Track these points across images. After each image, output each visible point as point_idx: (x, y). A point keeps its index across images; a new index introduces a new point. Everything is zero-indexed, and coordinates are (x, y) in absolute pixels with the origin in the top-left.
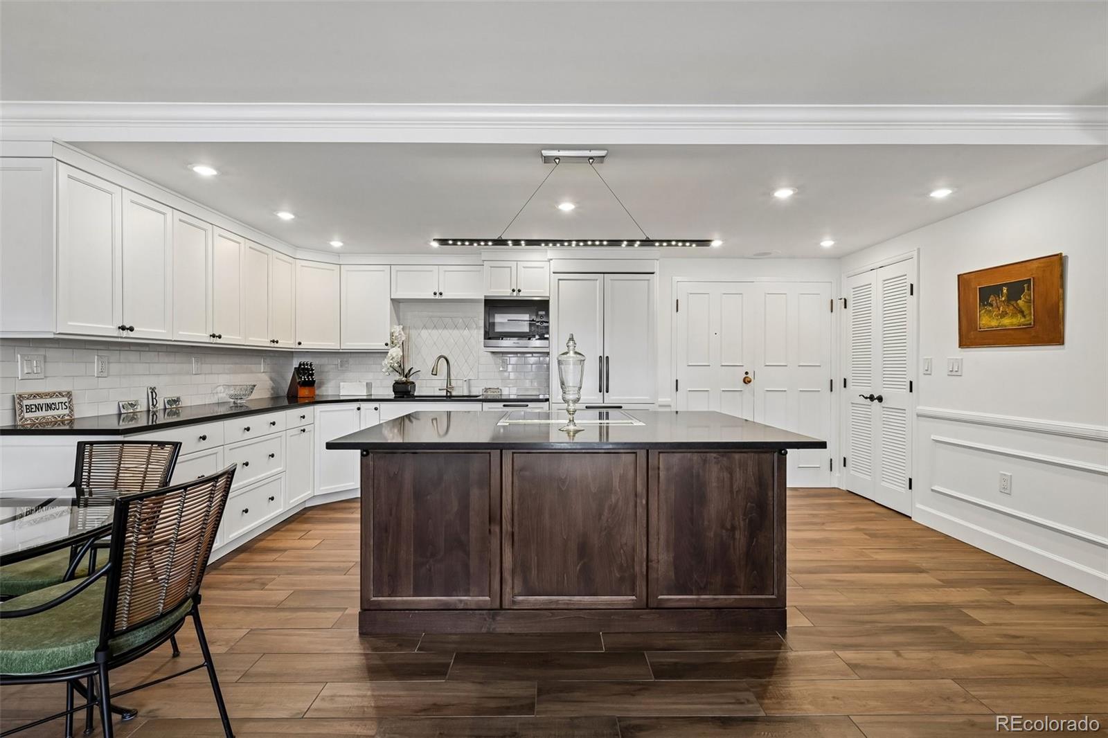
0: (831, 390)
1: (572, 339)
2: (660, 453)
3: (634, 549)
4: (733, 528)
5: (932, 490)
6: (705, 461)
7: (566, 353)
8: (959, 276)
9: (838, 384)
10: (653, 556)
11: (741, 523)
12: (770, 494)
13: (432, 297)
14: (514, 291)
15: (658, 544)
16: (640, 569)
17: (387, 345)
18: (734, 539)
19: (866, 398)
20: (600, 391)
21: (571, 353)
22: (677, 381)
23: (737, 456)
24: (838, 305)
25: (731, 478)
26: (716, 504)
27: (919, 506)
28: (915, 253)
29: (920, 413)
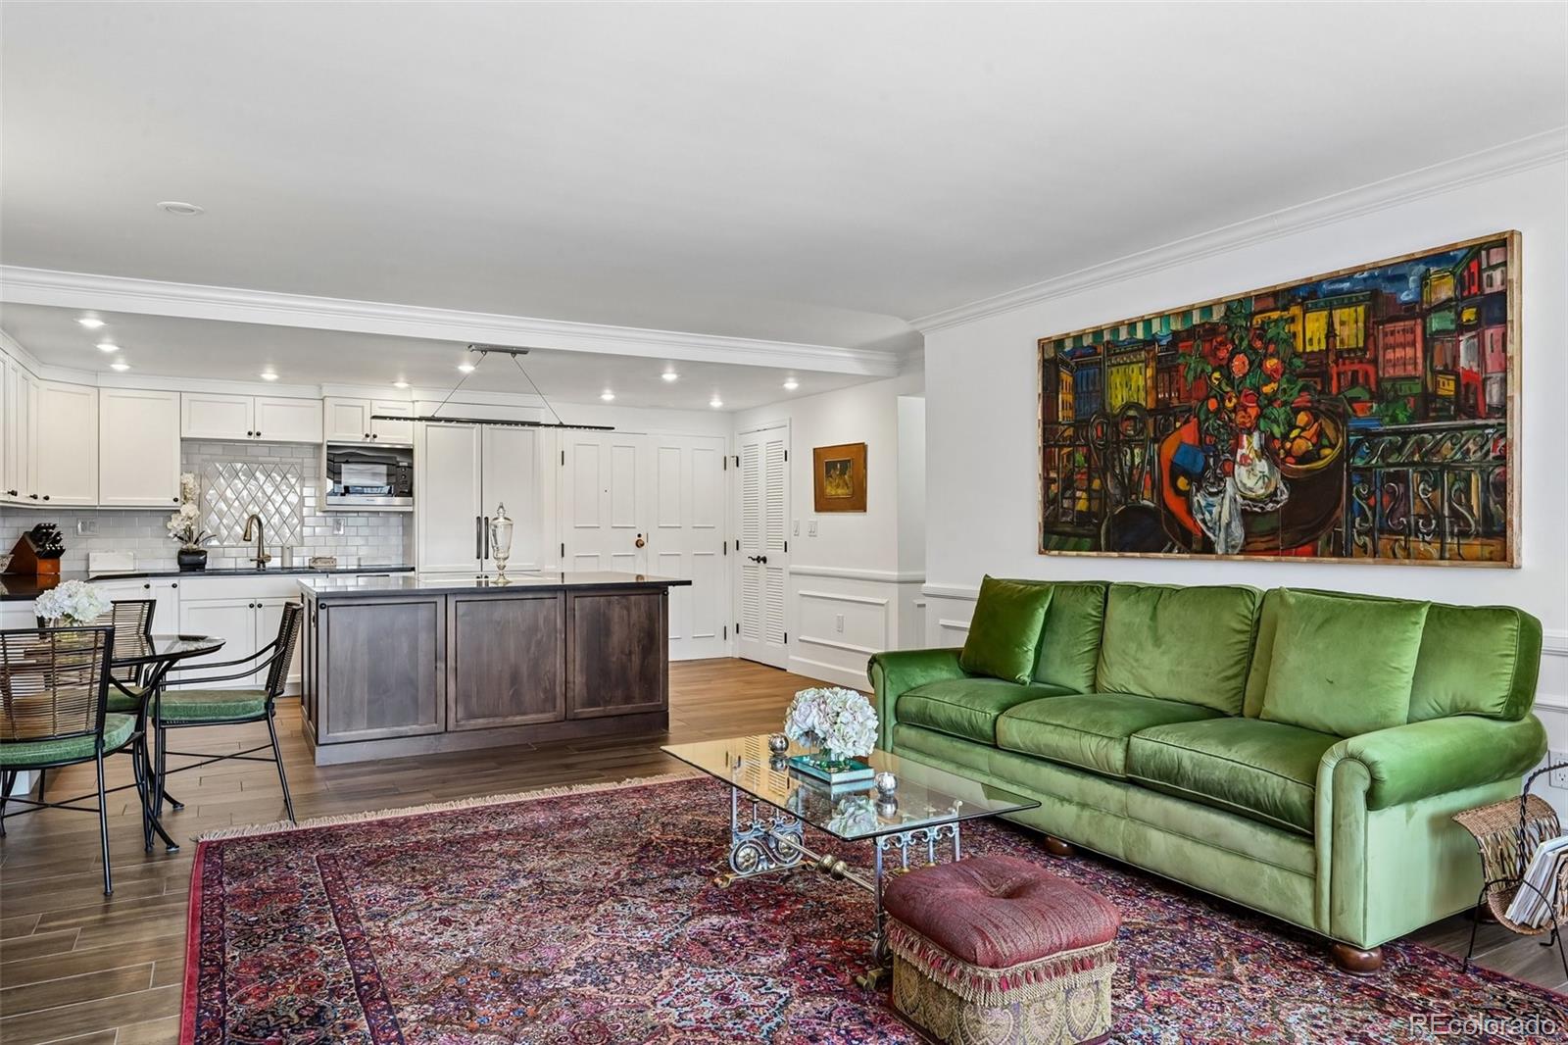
0: (725, 553)
1: (502, 507)
2: (575, 597)
3: (555, 675)
4: (630, 653)
5: (800, 640)
6: (609, 603)
7: (496, 519)
8: (814, 449)
9: (731, 547)
10: (571, 678)
11: (636, 649)
12: (657, 625)
13: (246, 438)
14: (367, 436)
15: (574, 669)
16: (559, 690)
17: (176, 500)
18: (630, 661)
19: (754, 560)
20: (478, 558)
21: (501, 520)
22: (563, 545)
23: (633, 598)
24: (731, 462)
25: (629, 615)
26: (618, 635)
27: (791, 657)
28: (788, 422)
29: (793, 570)
